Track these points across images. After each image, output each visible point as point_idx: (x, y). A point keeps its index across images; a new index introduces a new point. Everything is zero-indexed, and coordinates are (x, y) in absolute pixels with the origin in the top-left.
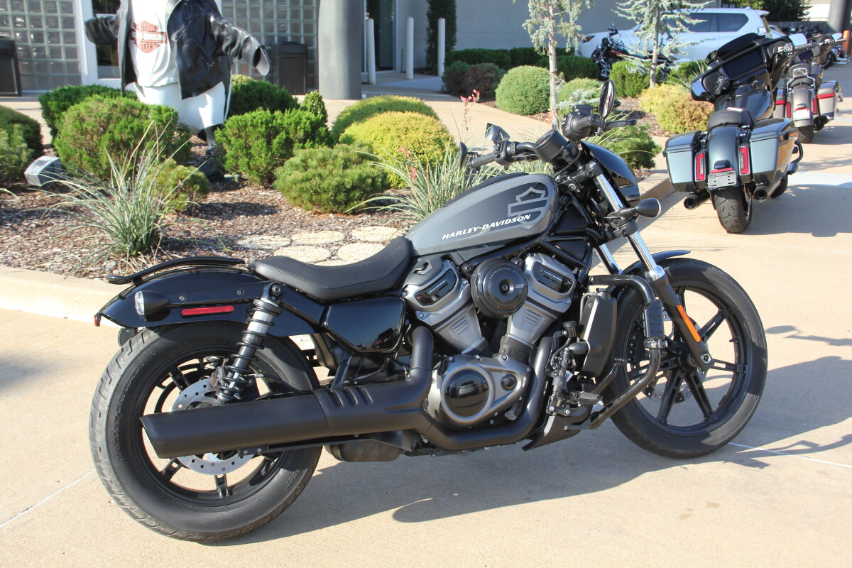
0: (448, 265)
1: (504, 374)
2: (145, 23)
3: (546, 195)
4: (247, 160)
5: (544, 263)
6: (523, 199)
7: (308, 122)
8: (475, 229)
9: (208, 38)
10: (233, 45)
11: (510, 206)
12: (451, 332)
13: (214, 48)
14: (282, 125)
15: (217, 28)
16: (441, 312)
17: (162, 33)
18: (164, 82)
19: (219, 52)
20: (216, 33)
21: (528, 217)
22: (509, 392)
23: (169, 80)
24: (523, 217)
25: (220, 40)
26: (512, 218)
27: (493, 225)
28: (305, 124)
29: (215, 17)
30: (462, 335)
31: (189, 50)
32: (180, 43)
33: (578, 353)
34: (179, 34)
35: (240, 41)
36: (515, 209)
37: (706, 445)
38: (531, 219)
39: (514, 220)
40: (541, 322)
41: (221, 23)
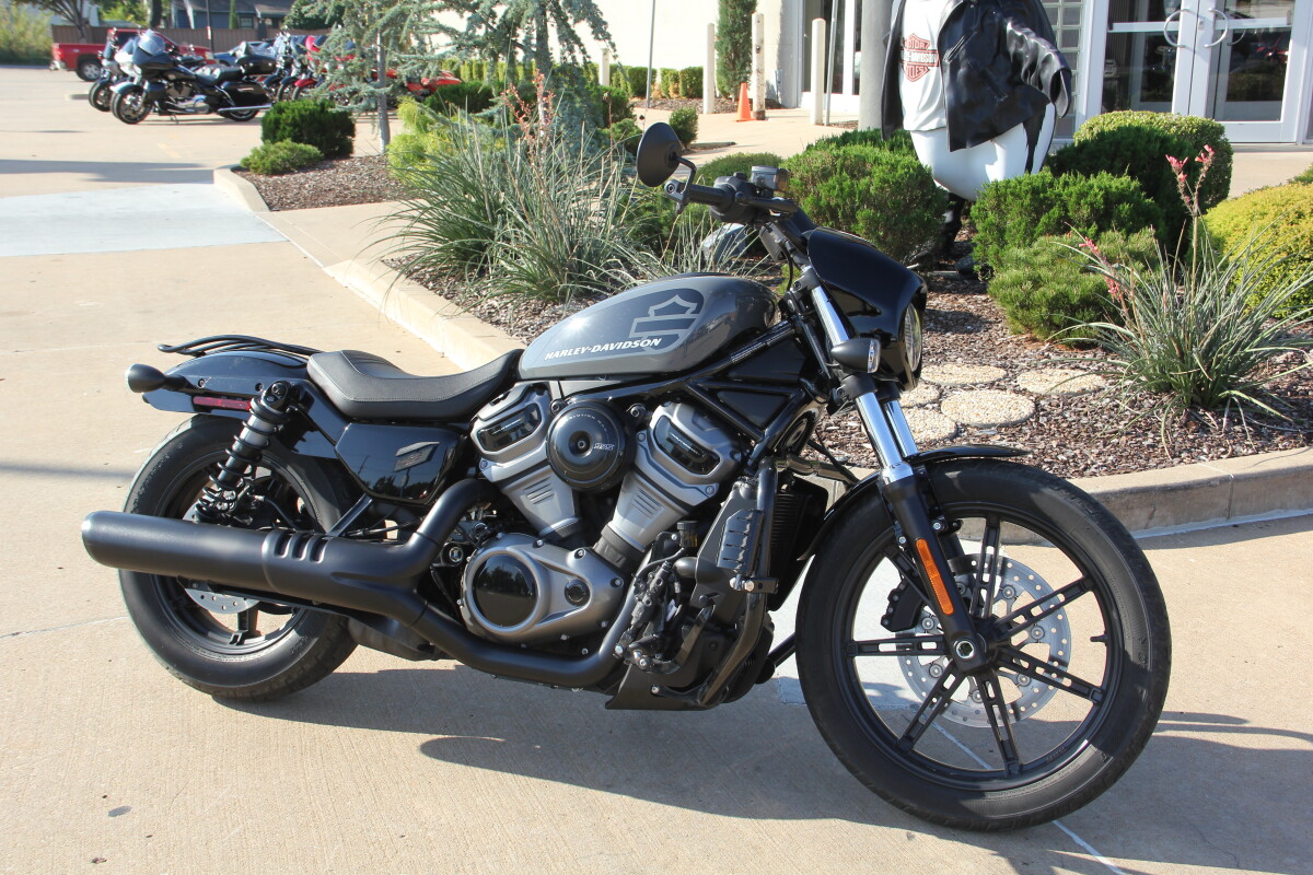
0: (535, 398)
1: (570, 580)
2: (913, 36)
3: (697, 311)
4: (996, 247)
5: (675, 420)
6: (658, 313)
7: (1101, 193)
8: (583, 350)
9: (1001, 56)
10: (1033, 67)
11: (637, 320)
12: (523, 498)
13: (1009, 73)
14: (1060, 195)
15: (1015, 41)
16: (507, 465)
17: (934, 52)
18: (933, 125)
19: (1016, 79)
20: (1012, 49)
21: (656, 342)
22: (574, 607)
23: (940, 121)
24: (649, 341)
25: (1018, 59)
26: (633, 340)
27: (606, 347)
28: (1096, 195)
29: (1013, 25)
30: (539, 505)
31: (968, 77)
32: (955, 67)
33: (683, 574)
34: (954, 53)
35: (1039, 61)
36: (642, 327)
37: (967, 811)
38: (660, 346)
39: (636, 344)
40: (659, 513)
41: (1019, 34)
